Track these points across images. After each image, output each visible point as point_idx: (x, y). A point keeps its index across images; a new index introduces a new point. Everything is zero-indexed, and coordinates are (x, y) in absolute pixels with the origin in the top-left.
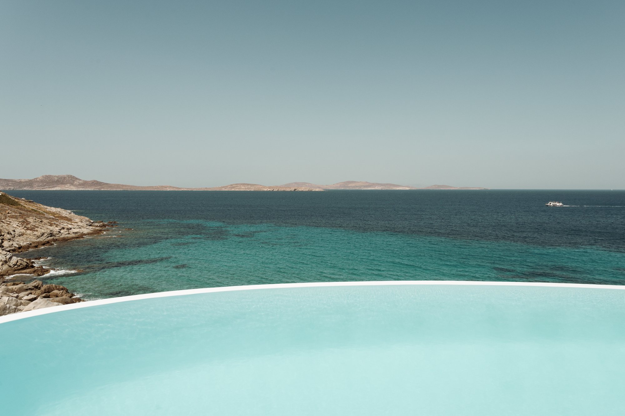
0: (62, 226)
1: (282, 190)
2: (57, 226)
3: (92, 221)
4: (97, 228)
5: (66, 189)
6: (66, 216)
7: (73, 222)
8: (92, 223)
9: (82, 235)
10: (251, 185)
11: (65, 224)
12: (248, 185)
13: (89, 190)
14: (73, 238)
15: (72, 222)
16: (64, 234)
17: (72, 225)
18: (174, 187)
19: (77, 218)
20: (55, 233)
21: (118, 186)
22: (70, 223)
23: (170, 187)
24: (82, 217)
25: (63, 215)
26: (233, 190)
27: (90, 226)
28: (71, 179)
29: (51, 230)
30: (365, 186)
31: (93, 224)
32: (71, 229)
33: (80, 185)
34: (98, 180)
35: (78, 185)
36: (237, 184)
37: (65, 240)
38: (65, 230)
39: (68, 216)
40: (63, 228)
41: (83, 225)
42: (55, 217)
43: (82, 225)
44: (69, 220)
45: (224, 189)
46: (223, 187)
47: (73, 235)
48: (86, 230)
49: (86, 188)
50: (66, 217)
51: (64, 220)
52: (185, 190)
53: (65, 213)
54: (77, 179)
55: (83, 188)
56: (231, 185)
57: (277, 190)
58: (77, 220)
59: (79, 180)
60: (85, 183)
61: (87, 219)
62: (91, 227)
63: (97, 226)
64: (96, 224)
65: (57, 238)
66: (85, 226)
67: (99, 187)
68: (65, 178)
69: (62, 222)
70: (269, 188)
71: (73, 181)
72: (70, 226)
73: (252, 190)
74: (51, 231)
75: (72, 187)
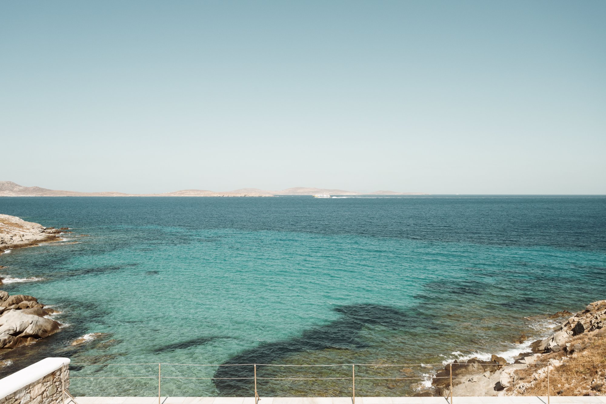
0: (15, 233)
1: (232, 195)
2: (8, 233)
3: (45, 228)
4: (51, 235)
5: (5, 195)
6: (17, 222)
7: (25, 229)
8: (45, 229)
9: (36, 242)
10: (201, 191)
11: (16, 231)
12: (198, 191)
13: (30, 196)
14: (26, 245)
15: (23, 229)
16: (17, 241)
17: (24, 231)
18: (121, 194)
19: (28, 225)
20: (6, 240)
21: (61, 192)
22: (21, 229)
23: (117, 193)
24: (34, 224)
25: (13, 222)
26: (182, 196)
27: (42, 232)
28: (12, 186)
29: (2, 237)
30: (313, 192)
31: (46, 231)
32: (23, 236)
33: (20, 191)
34: (40, 187)
35: (19, 191)
36: (186, 190)
37: (16, 246)
38: (17, 237)
39: (18, 223)
40: (15, 235)
41: (36, 232)
42: (4, 224)
43: (34, 232)
44: (21, 226)
45: (173, 195)
46: (172, 193)
47: (27, 242)
48: (40, 236)
49: (27, 194)
50: (17, 224)
51: (15, 226)
52: (132, 196)
53: (16, 219)
54: (17, 185)
55: (23, 194)
56: (180, 191)
57: (227, 196)
58: (28, 227)
59: (19, 186)
60: (26, 190)
61: (39, 225)
62: (44, 234)
63: (50, 233)
64: (49, 231)
65: (9, 245)
66: (38, 232)
67: (41, 194)
68: (3, 184)
69: (13, 229)
70: (219, 194)
71: (13, 187)
72: (22, 233)
73: (202, 196)
74: (2, 238)
75: (11, 193)
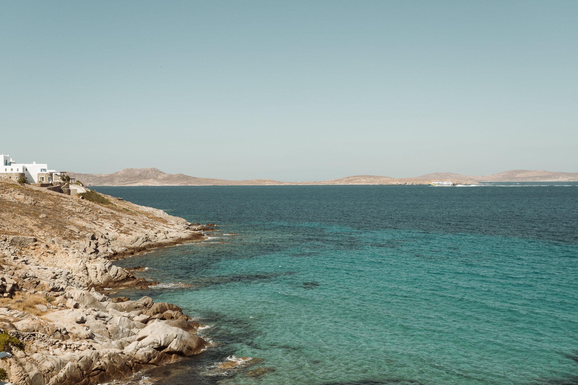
0: (159, 229)
1: (418, 183)
2: (152, 229)
3: (189, 224)
4: (196, 232)
5: (150, 185)
6: (161, 216)
7: (169, 224)
8: (190, 226)
9: (180, 240)
10: (374, 177)
11: (161, 227)
12: (371, 177)
13: (175, 185)
14: (171, 243)
15: (167, 224)
16: (161, 238)
17: (168, 227)
18: (274, 181)
19: (172, 219)
20: (150, 237)
21: (207, 180)
22: (165, 225)
23: (270, 181)
24: (178, 218)
25: (157, 216)
26: (350, 184)
27: (187, 229)
28: (156, 173)
29: (147, 233)
30: (541, 177)
31: (190, 227)
32: (168, 232)
33: (164, 179)
34: (185, 174)
35: (163, 180)
36: (356, 176)
37: (160, 245)
38: (162, 234)
39: (162, 217)
40: (160, 232)
41: (180, 228)
42: (148, 218)
43: (179, 228)
44: (165, 222)
45: (338, 183)
46: (337, 180)
47: (171, 240)
48: (185, 234)
49: (171, 183)
50: (161, 218)
51: (159, 221)
52: (288, 184)
53: (160, 213)
54: (161, 172)
55: (167, 183)
56: (348, 178)
57: (410, 184)
58: (173, 222)
59: (164, 173)
60: (170, 178)
61: (184, 220)
62: (189, 231)
63: (195, 230)
64: (194, 227)
65: (153, 243)
66: (183, 229)
67: (185, 182)
68: (147, 171)
69: (157, 225)
70: (400, 181)
71: (157, 175)
72: (166, 229)
73: (377, 184)
74: (146, 235)
75: (155, 182)
